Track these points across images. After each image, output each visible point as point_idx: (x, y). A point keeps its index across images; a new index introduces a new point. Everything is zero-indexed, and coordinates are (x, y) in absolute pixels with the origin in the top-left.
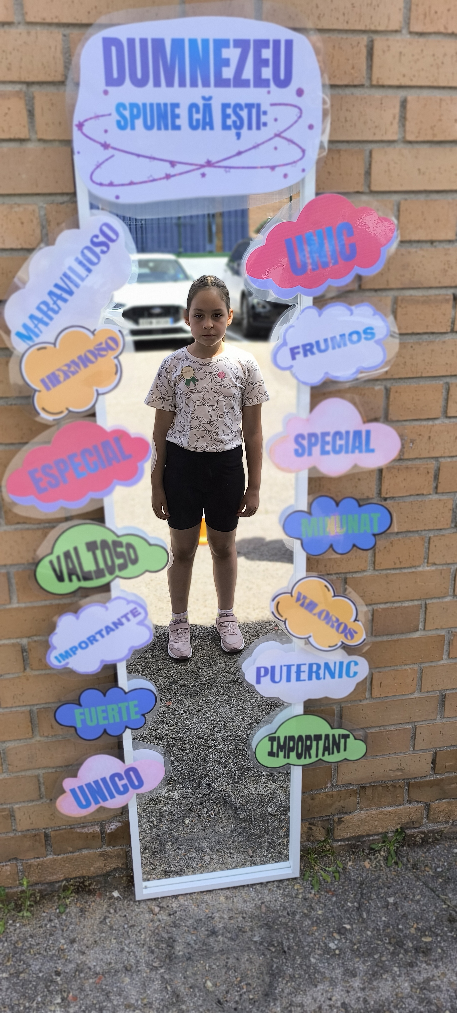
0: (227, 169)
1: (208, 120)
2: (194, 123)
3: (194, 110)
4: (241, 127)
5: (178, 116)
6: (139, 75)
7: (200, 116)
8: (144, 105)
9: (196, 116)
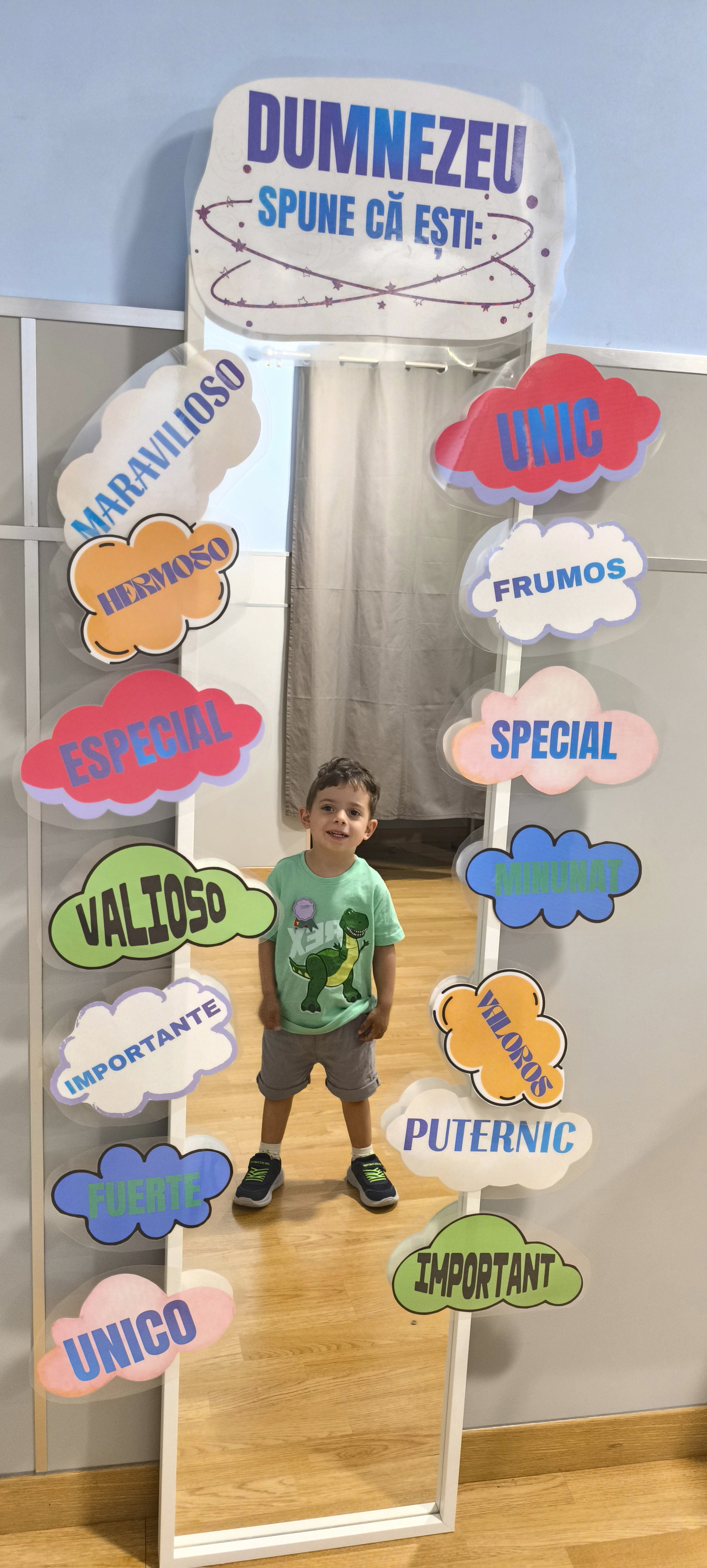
0: (419, 301)
1: (394, 226)
2: (375, 229)
3: (376, 209)
4: (443, 241)
5: (351, 215)
6: (299, 151)
7: (383, 219)
8: (303, 194)
9: (377, 218)
